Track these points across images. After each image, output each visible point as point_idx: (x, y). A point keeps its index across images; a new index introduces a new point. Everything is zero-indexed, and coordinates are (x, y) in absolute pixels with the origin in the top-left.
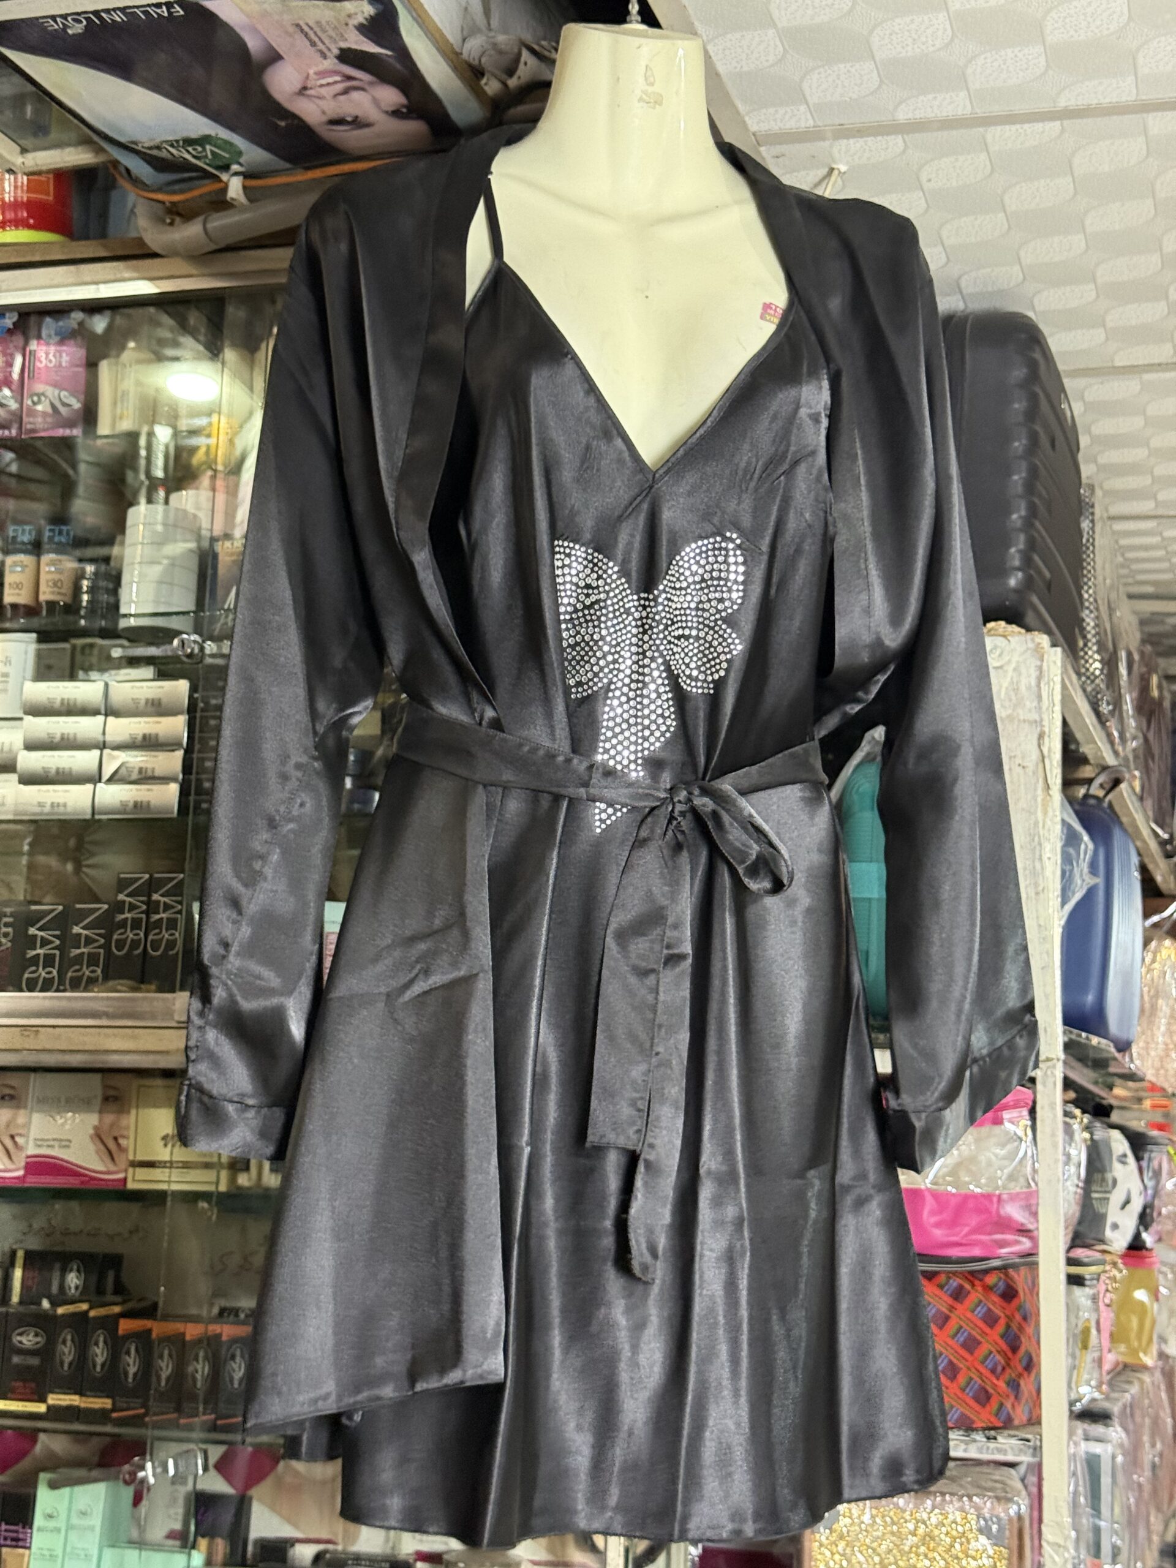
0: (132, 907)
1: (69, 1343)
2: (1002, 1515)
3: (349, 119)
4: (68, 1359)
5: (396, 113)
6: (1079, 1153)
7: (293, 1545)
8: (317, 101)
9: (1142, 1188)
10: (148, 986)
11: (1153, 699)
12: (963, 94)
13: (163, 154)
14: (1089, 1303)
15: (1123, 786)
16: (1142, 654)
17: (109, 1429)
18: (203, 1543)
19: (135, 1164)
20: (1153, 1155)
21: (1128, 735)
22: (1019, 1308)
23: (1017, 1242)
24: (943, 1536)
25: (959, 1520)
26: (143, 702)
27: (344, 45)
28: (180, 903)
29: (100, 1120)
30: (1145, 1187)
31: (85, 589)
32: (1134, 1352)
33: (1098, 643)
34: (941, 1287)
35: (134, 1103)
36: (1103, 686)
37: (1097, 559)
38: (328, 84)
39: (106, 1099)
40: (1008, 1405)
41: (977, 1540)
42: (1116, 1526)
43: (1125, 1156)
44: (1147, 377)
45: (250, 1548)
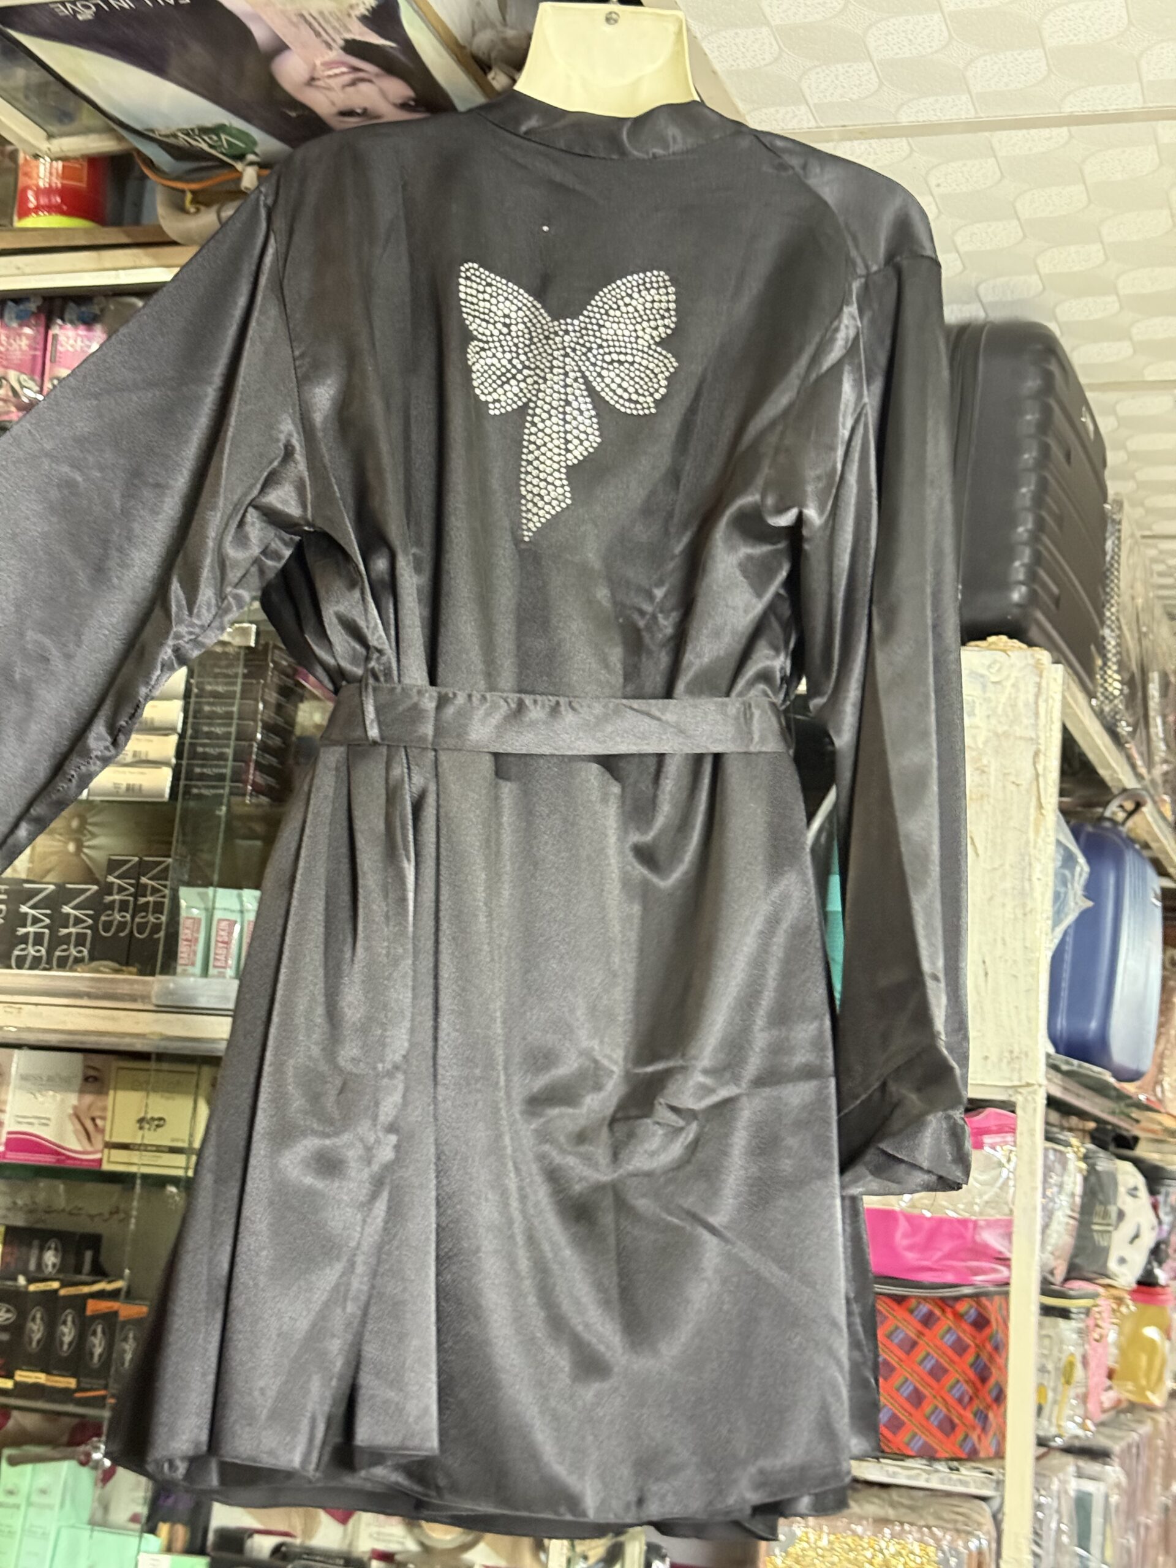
0: (121, 889)
1: (38, 1321)
2: (961, 1549)
3: (359, 111)
4: (37, 1336)
5: (404, 106)
6: (1074, 1182)
7: (250, 1536)
8: (327, 92)
9: (1155, 1221)
10: (131, 969)
12: (965, 97)
13: (180, 143)
14: (1075, 1336)
15: (1147, 809)
17: (71, 1408)
18: (164, 1528)
22: (990, 1338)
23: (995, 1271)
25: (917, 1551)
27: (349, 36)
28: (167, 887)
29: (79, 1100)
30: (1160, 1223)
32: (1141, 1391)
33: (1120, 663)
34: (911, 1312)
36: (1121, 706)
37: (1122, 576)
38: (336, 75)
39: (86, 1079)
40: (974, 1437)
45: (211, 1537)
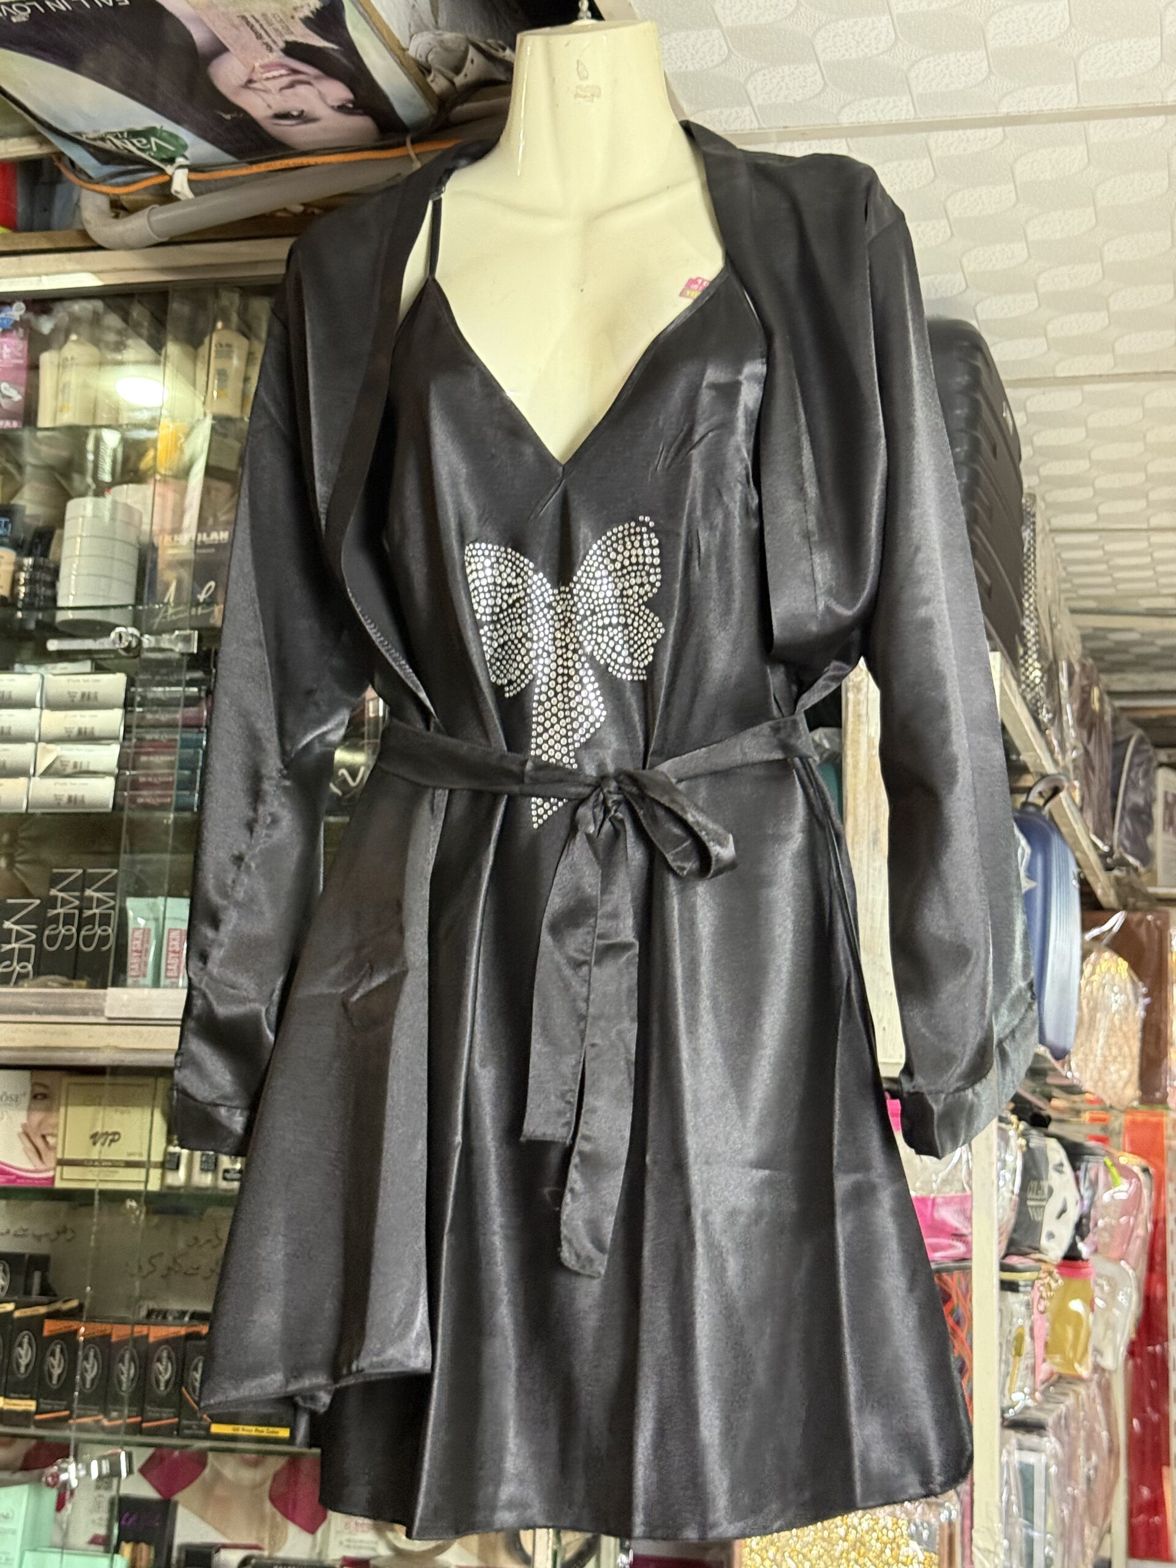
0: (65, 903)
2: (933, 1520)
3: (295, 113)
5: (342, 109)
6: (1015, 1160)
7: (218, 1551)
8: (262, 94)
9: (1078, 1197)
10: (81, 982)
11: (1093, 712)
12: (906, 99)
13: (108, 146)
14: (1023, 1309)
15: (1062, 795)
16: (1083, 666)
17: (32, 1431)
18: (127, 1548)
19: (62, 1163)
20: (1090, 1165)
21: (1068, 745)
23: (951, 1247)
24: (873, 1542)
25: (889, 1525)
26: (79, 696)
27: (290, 38)
28: (113, 898)
29: (28, 1118)
30: (1082, 1197)
31: (22, 581)
32: (1069, 1363)
33: (1038, 651)
35: (63, 1101)
36: (1042, 694)
37: (1037, 568)
38: (274, 78)
39: (35, 1097)
41: (908, 1545)
42: (1049, 1536)
43: (1061, 1165)
44: (1088, 388)
45: (175, 1554)
